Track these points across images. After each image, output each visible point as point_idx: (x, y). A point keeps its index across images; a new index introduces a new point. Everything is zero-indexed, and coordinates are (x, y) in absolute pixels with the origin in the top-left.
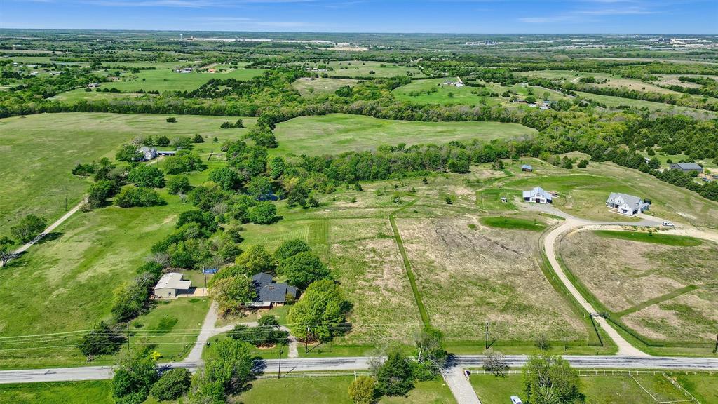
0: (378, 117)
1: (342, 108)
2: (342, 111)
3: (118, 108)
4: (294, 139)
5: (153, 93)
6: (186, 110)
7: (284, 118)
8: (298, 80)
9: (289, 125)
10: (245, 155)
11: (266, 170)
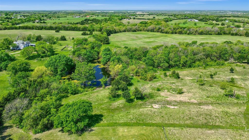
0: (163, 33)
1: (144, 29)
2: (144, 30)
3: (38, 27)
4: (120, 40)
5: (60, 23)
6: (69, 28)
7: (116, 32)
8: (123, 20)
9: (118, 35)
10: (85, 46)
11: (98, 59)
